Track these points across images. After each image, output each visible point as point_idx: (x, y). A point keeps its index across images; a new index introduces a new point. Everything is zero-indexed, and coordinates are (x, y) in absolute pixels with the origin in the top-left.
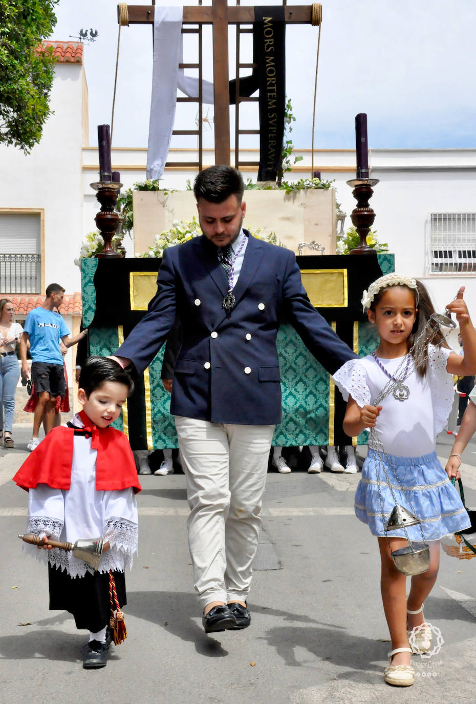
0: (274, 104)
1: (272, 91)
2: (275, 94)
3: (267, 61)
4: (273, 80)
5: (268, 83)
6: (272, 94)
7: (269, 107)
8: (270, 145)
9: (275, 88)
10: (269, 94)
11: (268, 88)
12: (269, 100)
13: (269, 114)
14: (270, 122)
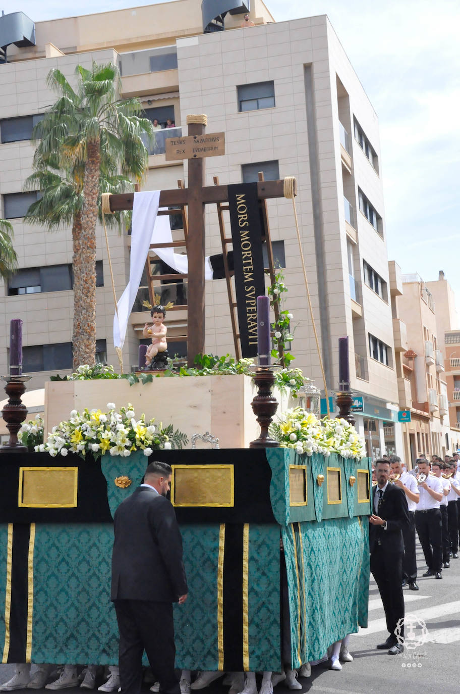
0: (250, 277)
1: (249, 264)
2: (252, 267)
3: (242, 235)
4: (249, 254)
5: (244, 257)
6: (248, 267)
7: (245, 281)
8: (248, 319)
9: (251, 261)
10: (244, 268)
11: (244, 262)
12: (244, 273)
13: (246, 287)
14: (247, 295)
